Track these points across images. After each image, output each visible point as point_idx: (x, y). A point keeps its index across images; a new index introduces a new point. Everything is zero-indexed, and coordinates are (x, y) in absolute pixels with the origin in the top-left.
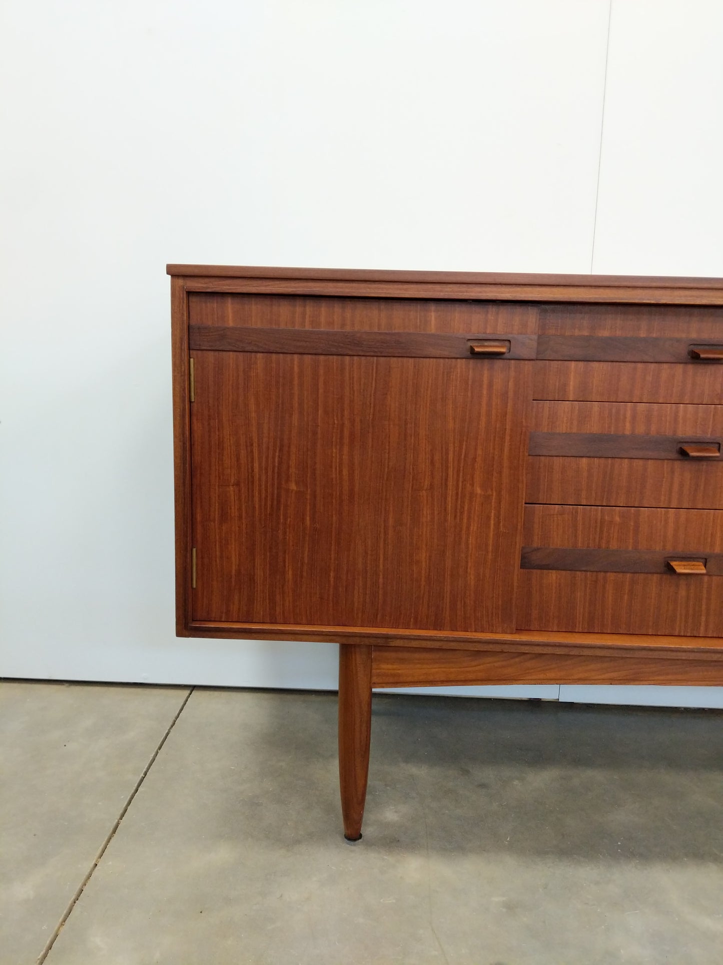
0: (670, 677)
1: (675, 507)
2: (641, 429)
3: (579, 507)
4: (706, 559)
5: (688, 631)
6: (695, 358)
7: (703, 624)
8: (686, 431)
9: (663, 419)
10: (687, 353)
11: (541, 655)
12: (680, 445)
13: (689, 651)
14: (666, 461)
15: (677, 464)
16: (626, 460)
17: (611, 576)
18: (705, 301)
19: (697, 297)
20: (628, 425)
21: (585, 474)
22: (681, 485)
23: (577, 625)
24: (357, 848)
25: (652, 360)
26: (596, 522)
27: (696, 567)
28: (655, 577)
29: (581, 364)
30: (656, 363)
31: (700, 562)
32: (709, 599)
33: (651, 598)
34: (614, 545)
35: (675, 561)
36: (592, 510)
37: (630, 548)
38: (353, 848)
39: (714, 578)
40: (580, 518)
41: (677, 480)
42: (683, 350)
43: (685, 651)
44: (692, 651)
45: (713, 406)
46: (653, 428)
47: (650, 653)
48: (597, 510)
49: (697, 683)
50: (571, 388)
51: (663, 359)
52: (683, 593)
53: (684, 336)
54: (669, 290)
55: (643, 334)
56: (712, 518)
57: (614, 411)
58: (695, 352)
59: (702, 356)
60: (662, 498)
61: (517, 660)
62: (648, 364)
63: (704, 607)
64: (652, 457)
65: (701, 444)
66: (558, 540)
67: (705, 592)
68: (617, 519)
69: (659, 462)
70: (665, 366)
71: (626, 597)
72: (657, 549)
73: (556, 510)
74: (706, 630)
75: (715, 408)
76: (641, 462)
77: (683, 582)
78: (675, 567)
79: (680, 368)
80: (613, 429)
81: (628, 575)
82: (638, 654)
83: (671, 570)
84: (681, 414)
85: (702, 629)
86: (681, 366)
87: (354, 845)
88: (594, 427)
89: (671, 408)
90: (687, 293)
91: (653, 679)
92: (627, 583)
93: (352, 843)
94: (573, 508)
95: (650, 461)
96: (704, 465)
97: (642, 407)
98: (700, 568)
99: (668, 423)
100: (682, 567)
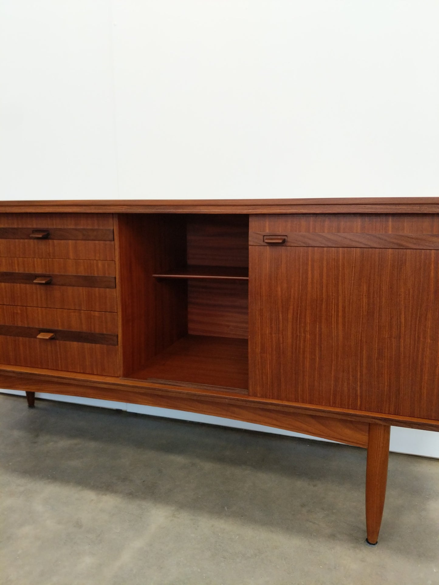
1: (40, 307)
5: (54, 367)
17: (21, 339)
20: (16, 268)
22: (41, 297)
25: (20, 238)
26: (11, 313)
30: (23, 239)
36: (9, 307)
37: (26, 326)
40: (5, 310)
48: (11, 308)
53: (31, 226)
55: (16, 226)
56: (56, 313)
57: (10, 262)
60: (35, 302)
63: (59, 356)
65: (45, 277)
67: (58, 348)
75: (48, 260)
80: (11, 270)
84: (36, 263)
89: (31, 260)
92: (27, 343)
97: (21, 260)
98: (47, 336)
99: (31, 267)
100: (42, 335)
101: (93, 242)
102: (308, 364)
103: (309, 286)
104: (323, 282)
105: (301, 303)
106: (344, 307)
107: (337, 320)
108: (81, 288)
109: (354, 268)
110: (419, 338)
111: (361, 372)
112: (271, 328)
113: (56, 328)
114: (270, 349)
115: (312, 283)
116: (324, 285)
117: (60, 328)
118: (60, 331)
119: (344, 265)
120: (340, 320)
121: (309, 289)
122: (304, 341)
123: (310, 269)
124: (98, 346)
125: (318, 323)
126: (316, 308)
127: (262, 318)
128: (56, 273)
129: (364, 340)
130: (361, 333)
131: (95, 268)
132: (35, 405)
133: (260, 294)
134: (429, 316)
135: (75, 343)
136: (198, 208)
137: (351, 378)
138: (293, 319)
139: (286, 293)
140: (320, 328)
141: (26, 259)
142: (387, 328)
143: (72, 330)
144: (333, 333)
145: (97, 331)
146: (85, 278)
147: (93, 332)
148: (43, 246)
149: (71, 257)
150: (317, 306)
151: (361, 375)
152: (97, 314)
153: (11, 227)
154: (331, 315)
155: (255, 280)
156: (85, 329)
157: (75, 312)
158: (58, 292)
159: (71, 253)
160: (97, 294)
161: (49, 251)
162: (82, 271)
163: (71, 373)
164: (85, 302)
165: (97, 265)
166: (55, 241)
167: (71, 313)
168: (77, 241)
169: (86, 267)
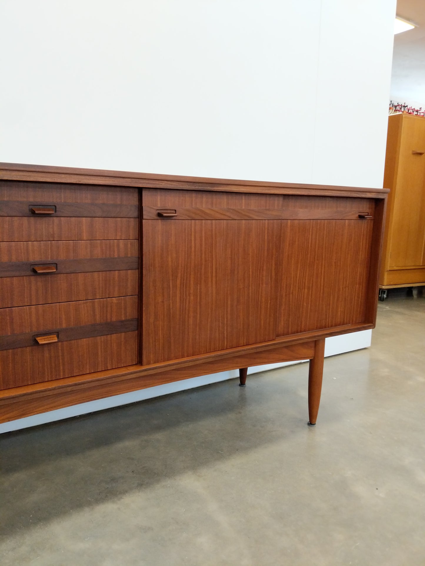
0: (46, 407)
1: (35, 304)
2: (5, 259)
4: (58, 333)
6: (33, 213)
7: (61, 371)
8: (35, 257)
9: (19, 251)
10: (28, 211)
12: (32, 267)
13: (53, 390)
14: (25, 277)
15: (33, 278)
18: (33, 179)
19: (28, 176)
25: (6, 215)
27: (52, 339)
28: (28, 349)
30: (9, 216)
31: (54, 335)
32: (63, 355)
33: (27, 362)
35: (39, 337)
37: (9, 334)
39: (65, 343)
41: (33, 288)
42: (26, 209)
43: (50, 390)
44: (54, 389)
45: (50, 242)
46: (14, 258)
49: (63, 406)
51: (14, 214)
52: (47, 355)
53: (25, 200)
54: (8, 171)
56: (58, 308)
58: (32, 209)
59: (36, 212)
60: (26, 300)
62: (4, 217)
63: (61, 361)
64: (16, 275)
65: (46, 265)
67: (60, 351)
69: (21, 278)
70: (16, 218)
71: (11, 365)
72: (27, 332)
74: (64, 374)
75: (51, 243)
76: (8, 279)
77: (46, 348)
78: (39, 341)
79: (25, 219)
81: (10, 351)
82: (22, 399)
83: (37, 343)
84: (30, 248)
85: (62, 374)
89: (23, 244)
90: (21, 173)
91: (36, 411)
92: (10, 356)
95: (14, 278)
96: (49, 277)
97: (4, 245)
99: (23, 254)
100: (43, 340)
101: (114, 219)
102: (192, 321)
103: (193, 254)
104: (202, 250)
105: (187, 270)
106: (216, 269)
107: (212, 280)
108: (96, 274)
109: (222, 236)
110: (259, 284)
111: (227, 318)
112: (163, 296)
114: (162, 316)
115: (195, 251)
116: (203, 252)
119: (216, 234)
120: (214, 279)
121: (193, 257)
122: (189, 302)
123: (193, 239)
125: (199, 285)
126: (198, 272)
127: (156, 288)
129: (229, 293)
130: (227, 287)
131: (116, 249)
133: (154, 265)
134: (265, 268)
136: (230, 186)
137: (221, 324)
138: (181, 285)
139: (175, 262)
140: (201, 289)
141: (13, 244)
142: (242, 280)
144: (209, 291)
145: (114, 319)
146: (103, 260)
147: (109, 321)
148: (43, 226)
149: (85, 238)
150: (198, 271)
151: (227, 321)
152: (114, 300)
154: (207, 276)
155: (149, 252)
156: (98, 319)
157: (86, 303)
158: (64, 282)
159: (84, 234)
160: (116, 278)
161: (53, 231)
162: (98, 253)
163: (78, 378)
164: (101, 289)
165: (118, 245)
166: (62, 218)
167: (81, 304)
168: (94, 218)
169: (104, 248)
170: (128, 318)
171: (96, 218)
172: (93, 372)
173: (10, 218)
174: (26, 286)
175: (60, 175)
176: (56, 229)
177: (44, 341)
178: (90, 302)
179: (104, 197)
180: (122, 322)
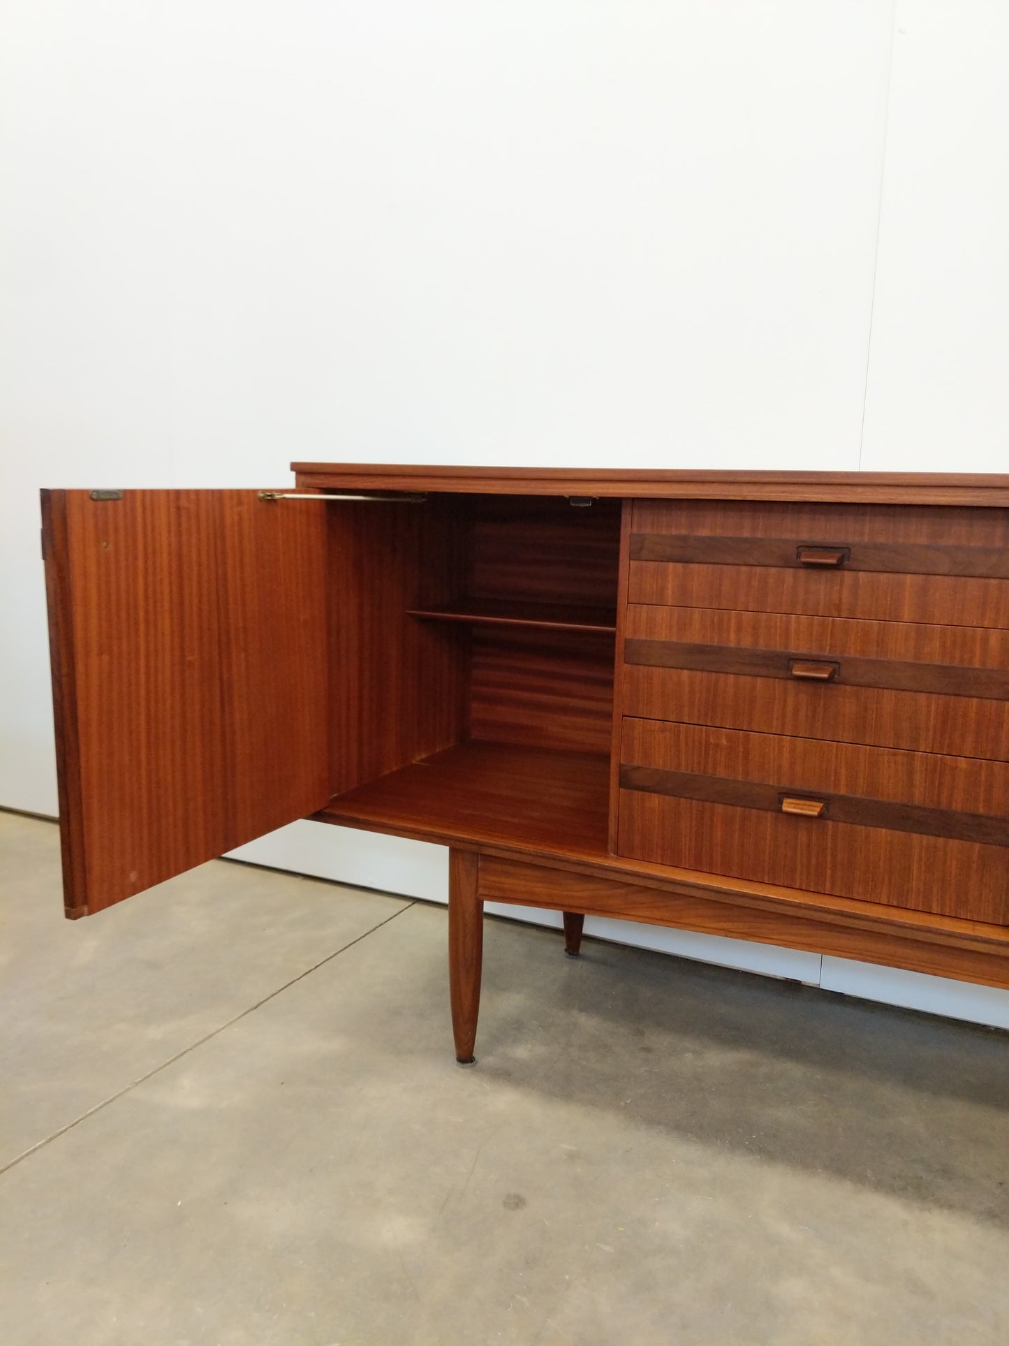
1: (790, 734)
2: (747, 642)
3: (681, 724)
4: (826, 800)
5: (811, 884)
7: (828, 879)
8: (798, 646)
9: (772, 631)
10: (796, 557)
11: (647, 889)
14: (777, 681)
15: (791, 685)
16: (732, 676)
17: (719, 808)
19: (790, 494)
20: (732, 636)
21: (687, 689)
22: (796, 712)
23: (683, 860)
24: (464, 1072)
25: (755, 564)
26: (700, 744)
28: (767, 816)
29: (680, 565)
30: (763, 566)
31: (816, 801)
32: (834, 849)
33: (766, 840)
34: (721, 773)
35: (791, 798)
36: (696, 730)
37: (740, 778)
38: (462, 1071)
39: (841, 825)
40: (682, 736)
41: (790, 703)
42: (793, 553)
44: (800, 908)
45: (831, 618)
46: (762, 642)
47: (753, 902)
48: (701, 731)
50: (670, 592)
51: (770, 562)
53: (792, 536)
55: (746, 534)
56: (835, 751)
57: (716, 619)
60: (775, 722)
61: (619, 891)
62: (753, 567)
63: (829, 858)
64: (761, 674)
65: (816, 662)
66: (661, 761)
67: (830, 840)
68: (724, 742)
69: (769, 680)
70: (773, 570)
71: (737, 834)
72: (770, 783)
73: (657, 726)
74: (833, 885)
75: (833, 621)
76: (748, 679)
77: (801, 825)
78: (784, 805)
79: (788, 573)
80: (716, 640)
81: (739, 809)
84: (793, 626)
85: (828, 885)
86: (791, 570)
87: (463, 1068)
88: (695, 637)
89: (781, 619)
92: (738, 819)
93: (460, 1064)
94: (675, 726)
95: (759, 678)
97: (747, 616)
98: (813, 809)
99: (778, 636)
100: (793, 806)
101: (982, 581)
108: (923, 698)
113: (831, 791)
117: (843, 791)
118: (842, 798)
124: (954, 844)
128: (852, 653)
131: (978, 649)
132: (581, 951)
135: (884, 830)
141: (763, 616)
143: (880, 799)
145: (957, 806)
146: (944, 671)
147: (944, 806)
148: (821, 588)
149: (906, 617)
152: (963, 763)
153: (730, 534)
156: (919, 796)
157: (895, 754)
158: (851, 702)
159: (906, 608)
160: (972, 715)
161: (840, 600)
162: (933, 653)
163: (858, 905)
164: (931, 733)
165: (985, 640)
166: (861, 574)
167: (883, 755)
168: (932, 577)
169: (949, 644)
170: (993, 814)
171: (937, 577)
172: (895, 904)
173: (763, 569)
174: (777, 696)
175: (854, 489)
176: (846, 595)
177: (794, 808)
178: (904, 754)
179: (958, 534)
180: (975, 816)
